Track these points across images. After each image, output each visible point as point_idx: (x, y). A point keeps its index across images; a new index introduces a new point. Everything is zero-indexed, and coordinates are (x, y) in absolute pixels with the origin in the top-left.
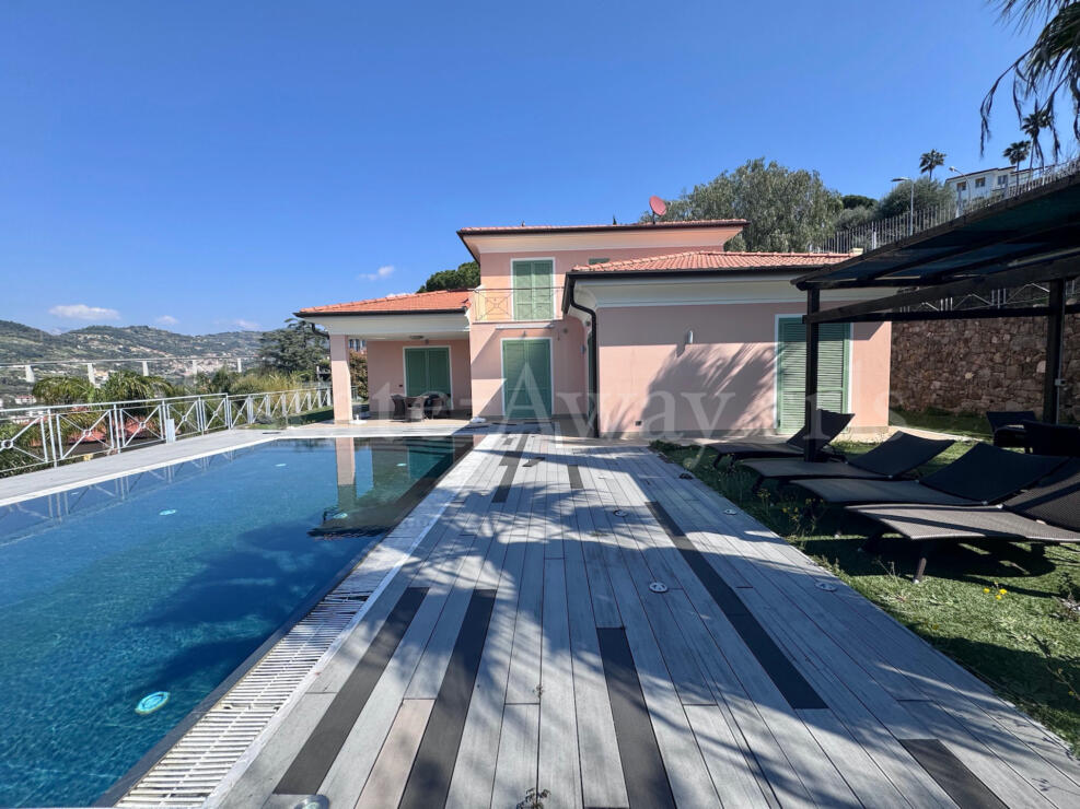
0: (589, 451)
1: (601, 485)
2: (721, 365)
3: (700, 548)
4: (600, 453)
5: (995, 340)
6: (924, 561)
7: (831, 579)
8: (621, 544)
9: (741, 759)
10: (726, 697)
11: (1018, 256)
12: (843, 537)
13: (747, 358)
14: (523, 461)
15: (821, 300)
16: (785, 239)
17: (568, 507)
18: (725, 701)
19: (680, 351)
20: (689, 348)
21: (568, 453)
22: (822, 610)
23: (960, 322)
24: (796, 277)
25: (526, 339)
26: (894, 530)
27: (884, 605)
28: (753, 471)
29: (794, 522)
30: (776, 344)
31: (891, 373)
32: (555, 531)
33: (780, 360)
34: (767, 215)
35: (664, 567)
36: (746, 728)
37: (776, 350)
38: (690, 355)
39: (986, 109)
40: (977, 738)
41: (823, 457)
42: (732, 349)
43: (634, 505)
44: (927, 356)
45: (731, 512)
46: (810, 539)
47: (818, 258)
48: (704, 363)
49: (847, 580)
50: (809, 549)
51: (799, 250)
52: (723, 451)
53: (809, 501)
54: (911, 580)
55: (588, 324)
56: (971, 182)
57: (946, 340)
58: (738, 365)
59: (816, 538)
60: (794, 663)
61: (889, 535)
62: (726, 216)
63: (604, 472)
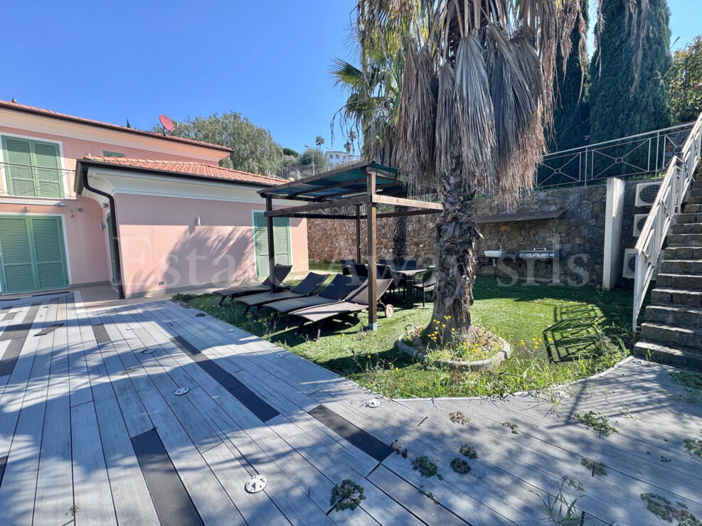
0: (115, 310)
1: (128, 335)
2: (222, 239)
3: (211, 357)
4: (126, 310)
5: (344, 229)
6: (319, 331)
7: (283, 351)
8: (150, 373)
9: (237, 463)
10: (228, 435)
11: (345, 193)
12: (289, 329)
13: (237, 235)
14: (33, 332)
15: (273, 204)
16: (255, 164)
17: (94, 360)
18: (228, 438)
19: (191, 230)
20: (198, 228)
21: (90, 316)
22: (278, 368)
23: (332, 220)
24: (259, 189)
25: (27, 214)
26: (308, 320)
27: (304, 356)
28: (243, 304)
29: (265, 327)
30: (253, 227)
31: (309, 243)
32: (80, 382)
33: (256, 237)
34: (245, 149)
35: (185, 377)
36: (240, 445)
37: (254, 231)
38: (199, 234)
39: (332, 125)
40: (333, 396)
41: (281, 290)
42: (227, 230)
43: (160, 343)
44: (322, 235)
45: (231, 330)
46: (274, 334)
47: (273, 180)
48: (209, 239)
49: (290, 349)
50: (273, 340)
51: (264, 174)
52: (224, 294)
53: (272, 314)
54: (315, 341)
55: (106, 205)
56: (334, 157)
57: (328, 229)
58: (231, 239)
59: (277, 333)
60: (265, 400)
61: (308, 323)
62: (218, 144)
63: (131, 324)
